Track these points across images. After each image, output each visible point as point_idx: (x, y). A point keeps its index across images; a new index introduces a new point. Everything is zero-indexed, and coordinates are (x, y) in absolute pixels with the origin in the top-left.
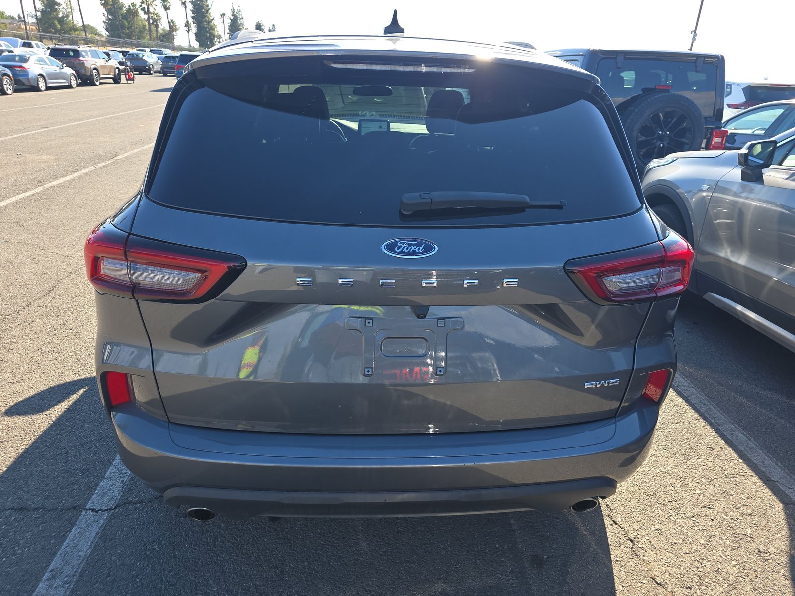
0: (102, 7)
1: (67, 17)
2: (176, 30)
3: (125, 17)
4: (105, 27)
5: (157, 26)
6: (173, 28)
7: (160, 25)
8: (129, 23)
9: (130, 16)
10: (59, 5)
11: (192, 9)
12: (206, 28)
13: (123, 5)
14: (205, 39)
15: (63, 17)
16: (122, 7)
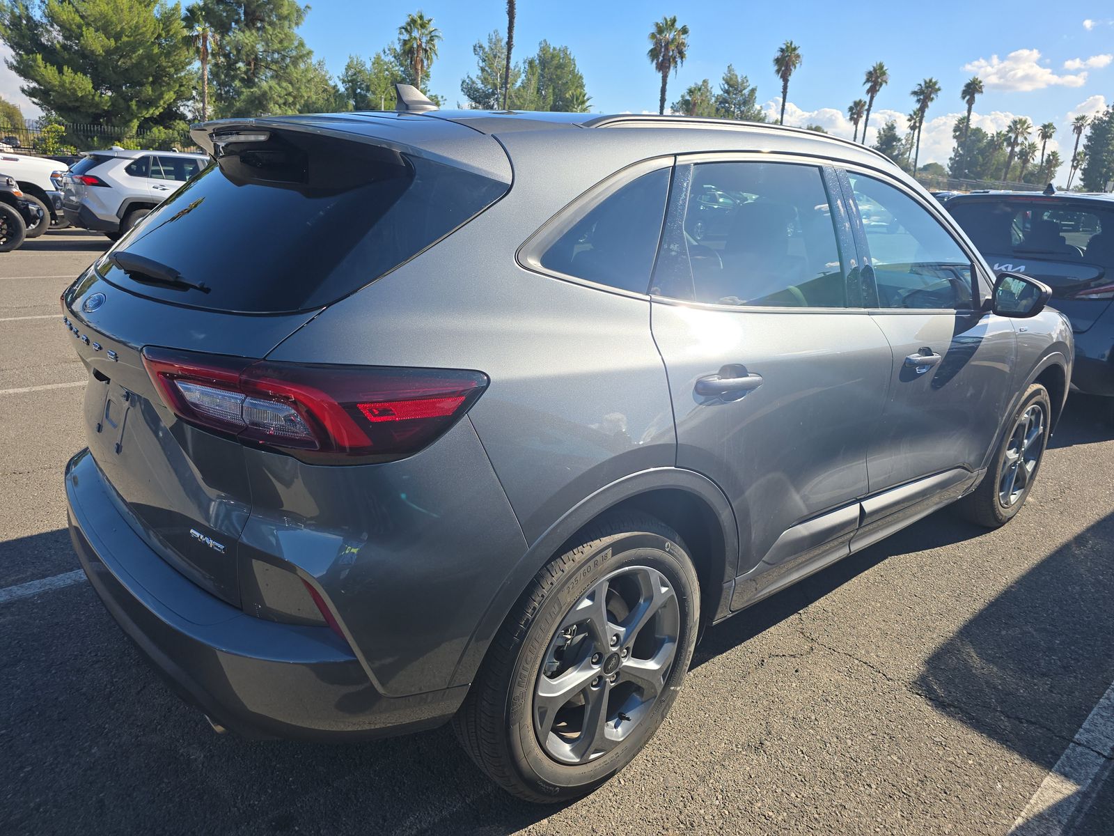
0: (955, 140)
1: (903, 154)
2: (1057, 165)
3: (982, 152)
4: (950, 165)
5: (1026, 161)
6: (1052, 161)
7: (1031, 160)
8: (984, 159)
9: (989, 150)
10: (900, 140)
11: (1089, 134)
12: (1105, 160)
13: (985, 135)
14: (1097, 177)
15: (898, 155)
16: (983, 138)
